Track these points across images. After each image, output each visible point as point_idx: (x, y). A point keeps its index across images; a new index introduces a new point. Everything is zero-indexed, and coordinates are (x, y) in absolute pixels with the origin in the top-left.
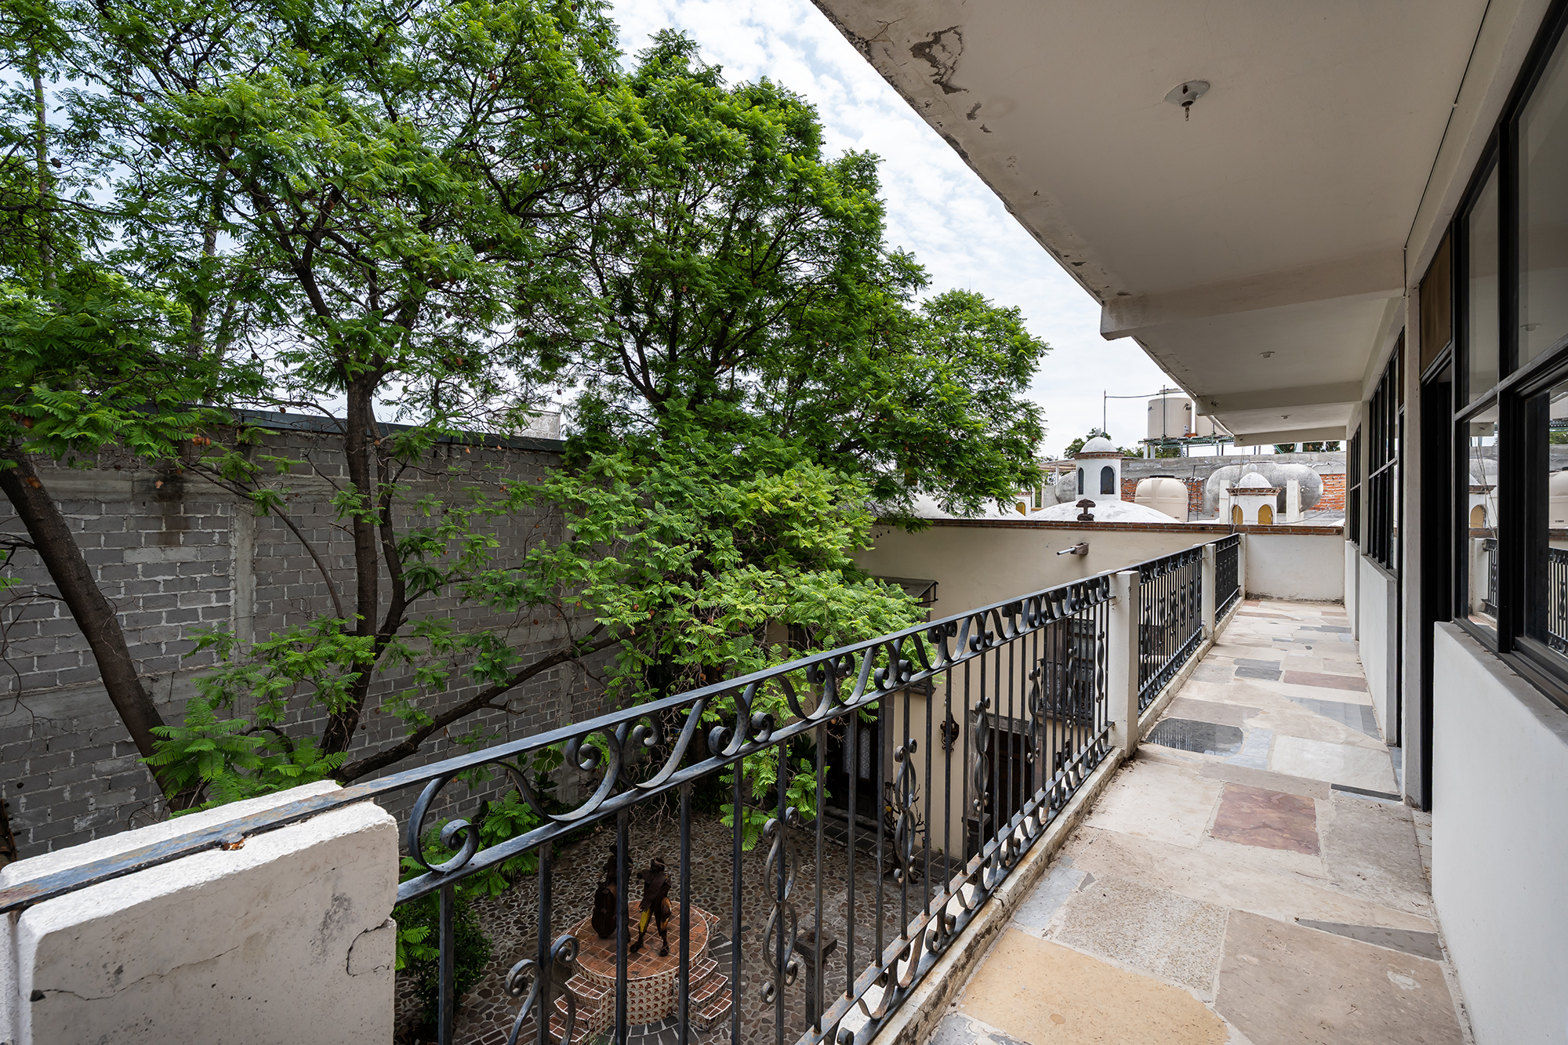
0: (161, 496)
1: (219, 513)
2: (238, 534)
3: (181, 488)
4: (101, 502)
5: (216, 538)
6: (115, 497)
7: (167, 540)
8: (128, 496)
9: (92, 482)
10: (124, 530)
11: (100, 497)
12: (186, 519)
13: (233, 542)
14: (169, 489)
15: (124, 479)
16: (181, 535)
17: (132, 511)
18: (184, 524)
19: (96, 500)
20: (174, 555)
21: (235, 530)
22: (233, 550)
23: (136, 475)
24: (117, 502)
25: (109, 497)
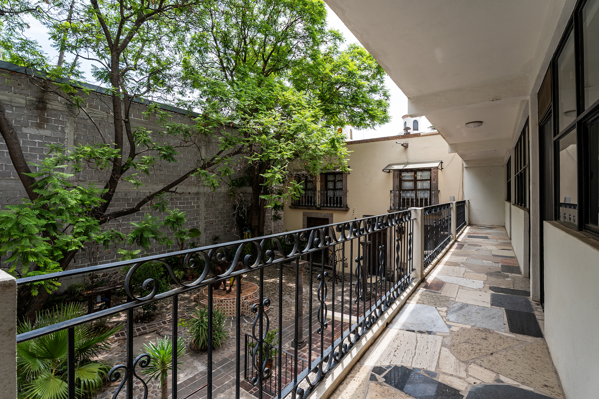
0: (37, 108)
1: (61, 119)
2: (68, 128)
3: (46, 106)
4: (13, 106)
5: (60, 128)
6: (19, 105)
7: (40, 126)
8: (24, 106)
9: (9, 98)
10: (22, 119)
11: (12, 104)
12: (48, 119)
13: (66, 131)
14: (41, 105)
15: (23, 98)
16: (45, 125)
17: (26, 112)
18: (47, 121)
19: (11, 105)
20: (42, 132)
21: (67, 127)
22: (66, 134)
23: (27, 98)
24: (20, 107)
25: (16, 105)
